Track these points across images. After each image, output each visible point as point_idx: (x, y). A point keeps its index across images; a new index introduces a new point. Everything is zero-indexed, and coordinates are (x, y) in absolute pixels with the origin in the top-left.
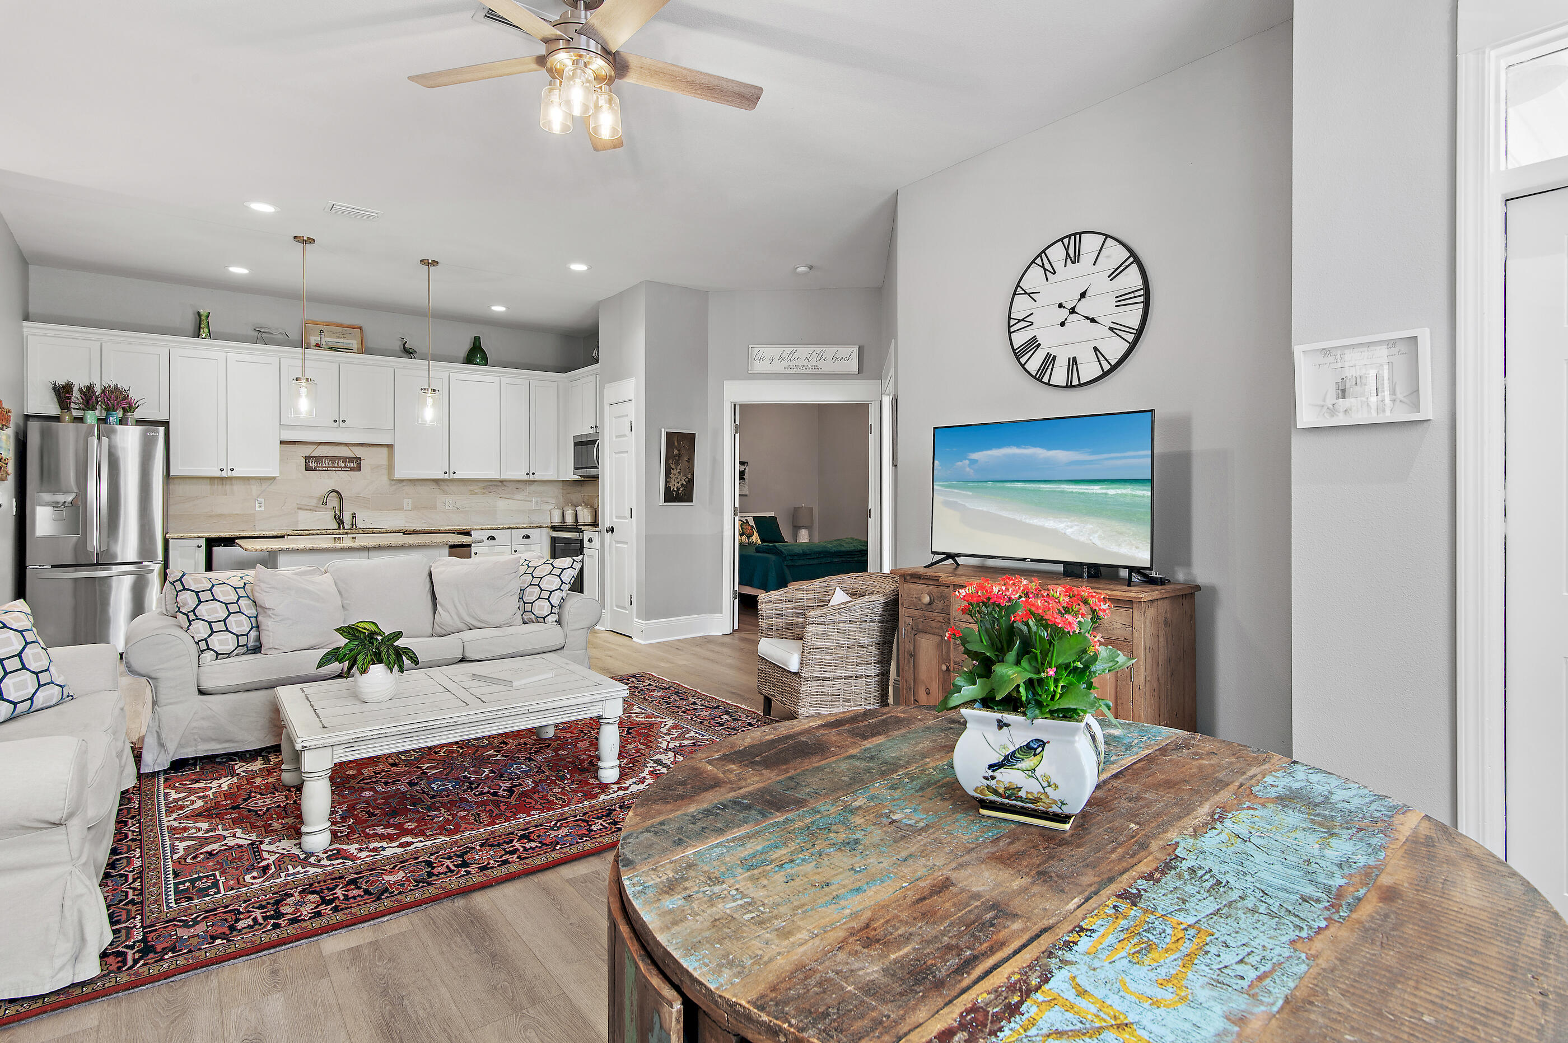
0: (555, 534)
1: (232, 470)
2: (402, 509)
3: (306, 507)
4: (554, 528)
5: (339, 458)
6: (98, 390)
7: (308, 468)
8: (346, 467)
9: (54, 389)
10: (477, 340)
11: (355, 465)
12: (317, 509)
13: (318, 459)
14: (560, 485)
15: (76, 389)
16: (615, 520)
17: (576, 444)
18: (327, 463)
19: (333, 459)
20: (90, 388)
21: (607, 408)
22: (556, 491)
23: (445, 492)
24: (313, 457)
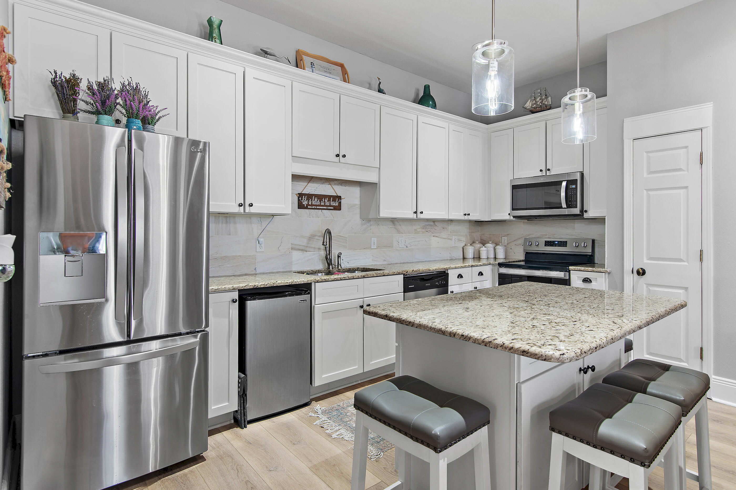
0: (504, 270)
1: (251, 205)
2: (370, 248)
3: (298, 247)
4: (501, 265)
5: (325, 196)
6: (116, 86)
7: (301, 206)
8: (330, 206)
9: (54, 83)
10: (427, 88)
11: (337, 204)
12: (308, 249)
13: (310, 196)
14: (467, 225)
15: (83, 85)
16: (646, 261)
17: (514, 187)
18: (315, 201)
19: (321, 197)
20: (103, 86)
21: (628, 144)
22: (464, 230)
23: (399, 232)
24: (305, 195)
